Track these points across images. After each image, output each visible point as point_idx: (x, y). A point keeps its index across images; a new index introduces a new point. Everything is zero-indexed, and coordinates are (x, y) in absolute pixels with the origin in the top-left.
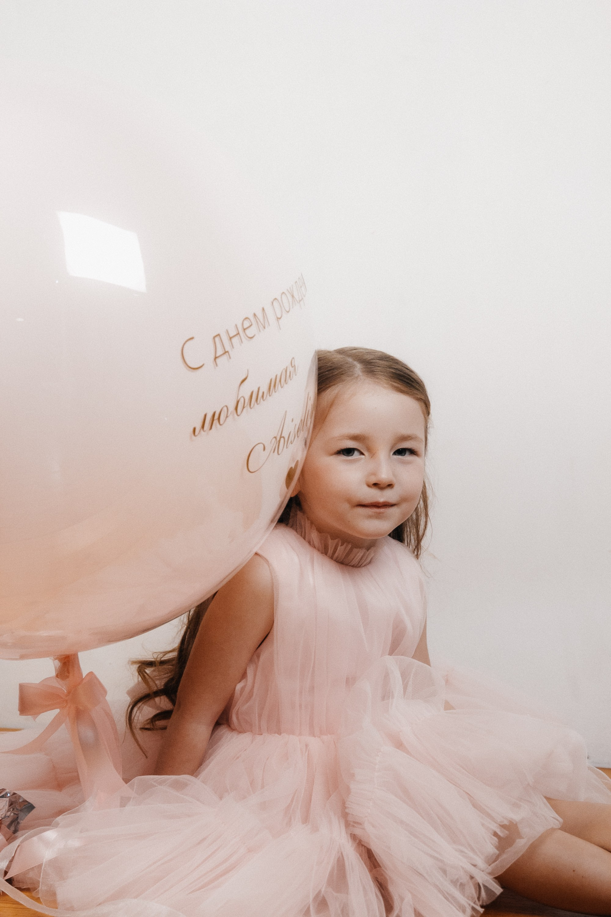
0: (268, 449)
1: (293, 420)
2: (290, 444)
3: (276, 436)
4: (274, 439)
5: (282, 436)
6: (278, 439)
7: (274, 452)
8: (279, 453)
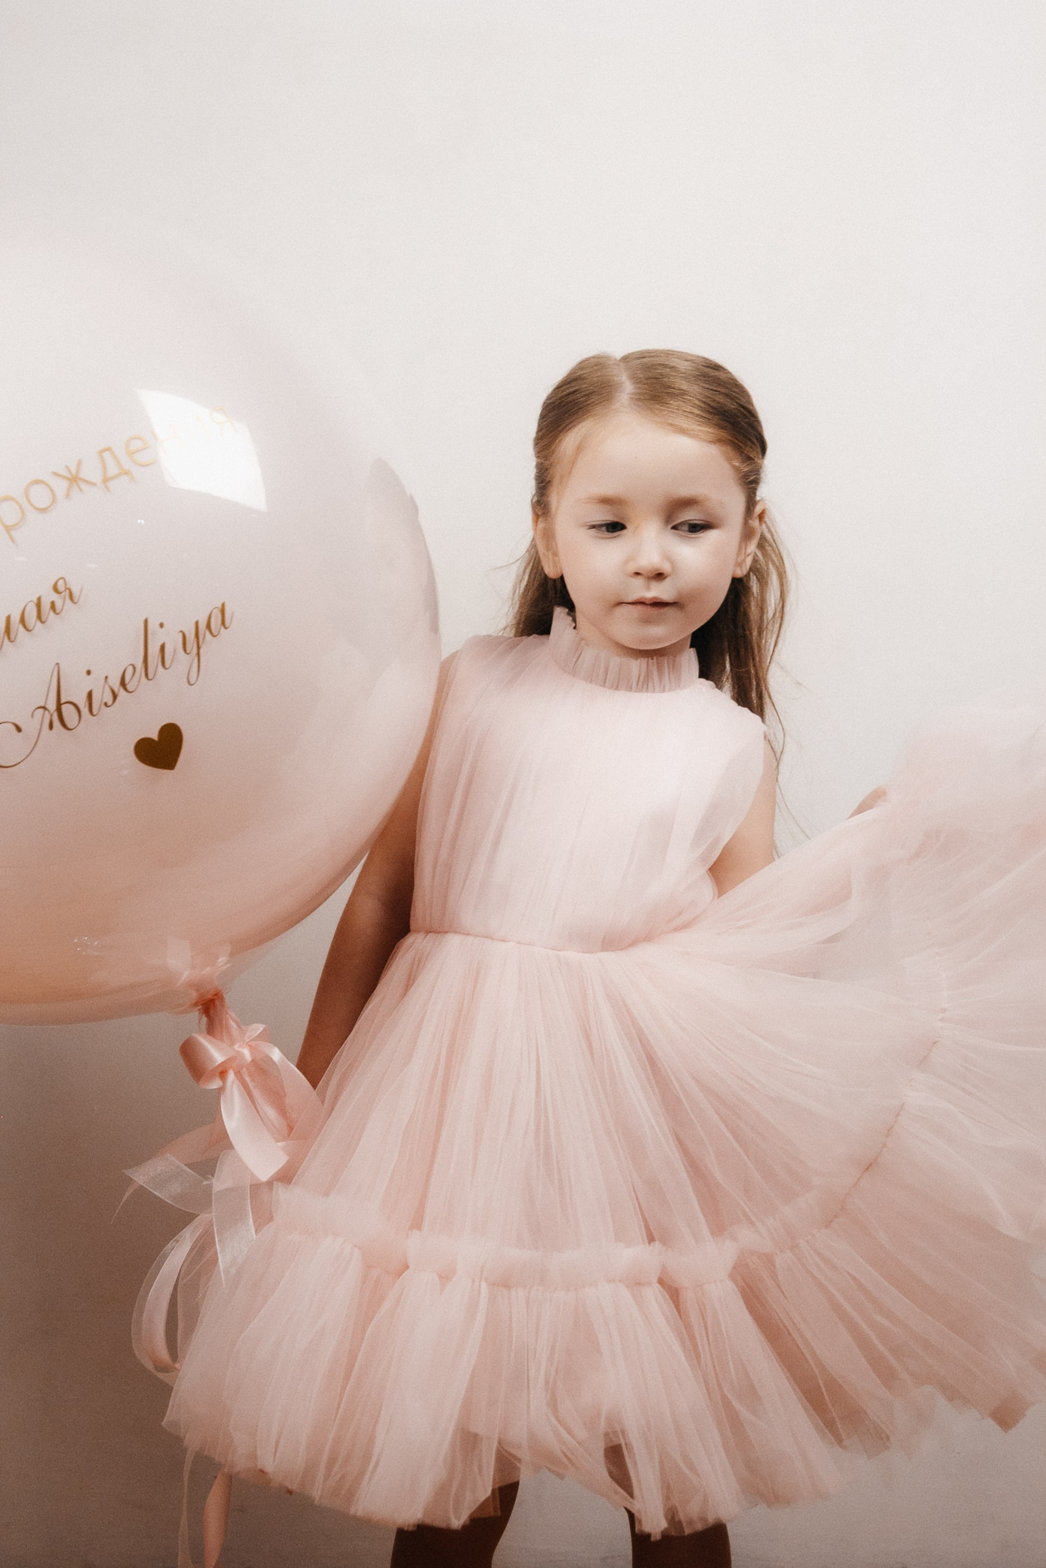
0: (31, 726)
1: (89, 673)
2: (103, 707)
3: (43, 705)
4: (41, 711)
5: (63, 701)
6: (52, 706)
7: (51, 726)
8: (69, 725)
